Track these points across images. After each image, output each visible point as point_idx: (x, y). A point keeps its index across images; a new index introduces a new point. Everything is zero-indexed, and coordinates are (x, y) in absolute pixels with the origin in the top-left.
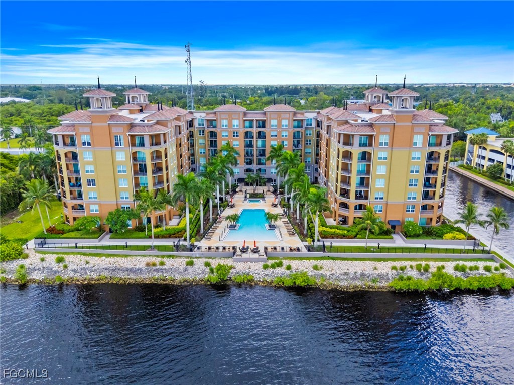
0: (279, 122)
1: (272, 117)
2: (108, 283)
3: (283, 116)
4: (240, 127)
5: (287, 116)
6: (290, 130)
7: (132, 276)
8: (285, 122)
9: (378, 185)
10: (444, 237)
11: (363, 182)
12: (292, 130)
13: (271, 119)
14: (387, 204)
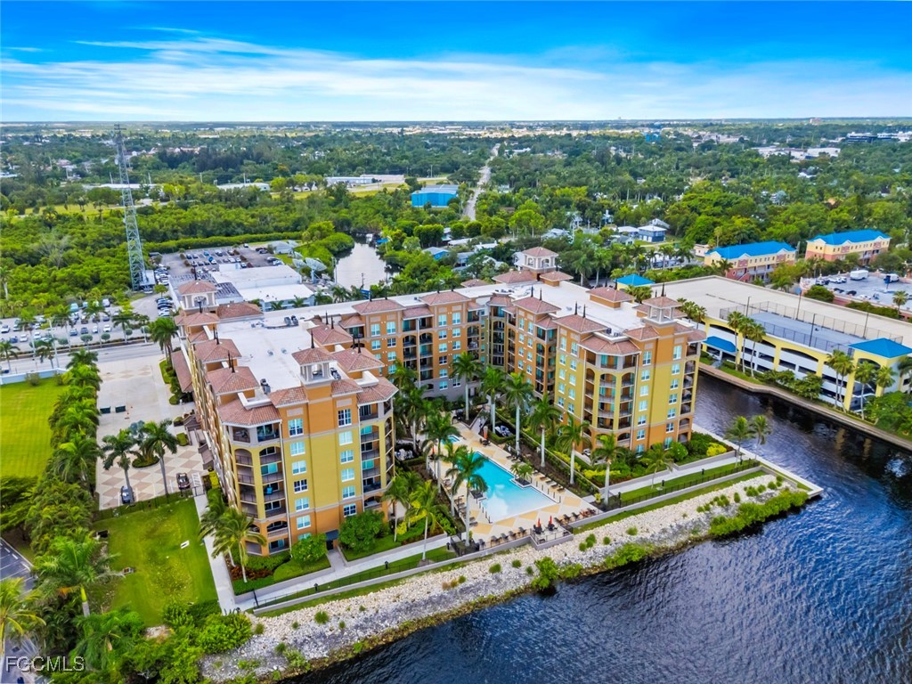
0: (450, 317)
1: (440, 312)
2: (419, 629)
3: (454, 308)
4: (397, 332)
5: (459, 308)
6: (464, 327)
7: (441, 609)
8: (456, 317)
9: (640, 408)
10: (708, 455)
11: (625, 408)
12: (466, 325)
13: (439, 314)
14: (649, 428)
